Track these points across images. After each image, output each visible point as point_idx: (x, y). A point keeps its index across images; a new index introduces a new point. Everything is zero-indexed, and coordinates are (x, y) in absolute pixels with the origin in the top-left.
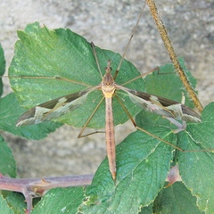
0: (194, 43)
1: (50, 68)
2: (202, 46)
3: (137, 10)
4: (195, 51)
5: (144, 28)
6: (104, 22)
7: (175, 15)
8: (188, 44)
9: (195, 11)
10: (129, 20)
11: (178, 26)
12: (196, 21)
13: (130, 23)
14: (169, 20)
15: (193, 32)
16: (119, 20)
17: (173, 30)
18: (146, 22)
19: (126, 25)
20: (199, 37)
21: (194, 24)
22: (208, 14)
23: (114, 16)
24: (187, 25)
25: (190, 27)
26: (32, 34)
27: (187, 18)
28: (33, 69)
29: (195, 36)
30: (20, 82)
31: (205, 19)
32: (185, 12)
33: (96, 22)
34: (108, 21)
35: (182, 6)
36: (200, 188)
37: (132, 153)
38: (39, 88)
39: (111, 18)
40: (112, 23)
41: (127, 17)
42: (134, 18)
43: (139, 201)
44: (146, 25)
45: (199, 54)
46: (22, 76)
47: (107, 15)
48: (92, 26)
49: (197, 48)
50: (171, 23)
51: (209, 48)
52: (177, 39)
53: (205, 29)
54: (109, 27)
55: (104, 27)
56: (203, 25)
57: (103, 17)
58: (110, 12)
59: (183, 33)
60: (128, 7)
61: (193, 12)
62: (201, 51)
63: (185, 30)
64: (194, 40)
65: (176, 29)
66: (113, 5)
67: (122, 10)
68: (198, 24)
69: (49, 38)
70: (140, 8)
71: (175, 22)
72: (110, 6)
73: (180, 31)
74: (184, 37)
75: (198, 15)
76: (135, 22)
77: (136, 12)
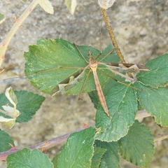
0: (91, 38)
1: (55, 63)
2: (98, 39)
3: (48, 22)
4: (92, 44)
5: (54, 35)
6: (23, 37)
7: (75, 20)
8: (87, 40)
9: (89, 14)
10: (42, 31)
11: (78, 28)
12: (91, 21)
13: (43, 33)
14: (71, 25)
15: (89, 30)
16: (35, 33)
17: (75, 31)
18: (55, 29)
19: (40, 36)
20: (94, 32)
21: (90, 24)
22: (99, 14)
23: (31, 31)
24: (85, 25)
25: (87, 27)
26: (41, 45)
27: (84, 20)
28: (43, 67)
29: (91, 32)
30: (35, 77)
31: (97, 18)
32: (82, 16)
33: (17, 38)
34: (26, 35)
35: (79, 13)
36: (155, 110)
37: (113, 100)
38: (49, 77)
39: (29, 32)
40: (30, 36)
41: (40, 29)
42: (46, 29)
43: (127, 124)
44: (55, 32)
45: (96, 45)
46: (36, 73)
47: (25, 31)
48: (14, 42)
49: (94, 41)
50: (73, 26)
51: (103, 39)
52: (78, 37)
53: (98, 26)
54: (27, 40)
55: (24, 41)
56: (96, 23)
57: (22, 33)
58: (28, 28)
59: (83, 32)
60: (41, 22)
61: (88, 15)
62: (97, 42)
63: (84, 29)
64: (91, 35)
65: (77, 30)
66: (30, 23)
67: (37, 25)
68: (92, 23)
69: (52, 45)
70: (50, 21)
71: (76, 25)
72: (28, 24)
73: (80, 31)
74: (83, 35)
75: (92, 16)
76: (46, 32)
77: (47, 24)
